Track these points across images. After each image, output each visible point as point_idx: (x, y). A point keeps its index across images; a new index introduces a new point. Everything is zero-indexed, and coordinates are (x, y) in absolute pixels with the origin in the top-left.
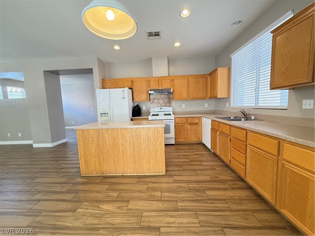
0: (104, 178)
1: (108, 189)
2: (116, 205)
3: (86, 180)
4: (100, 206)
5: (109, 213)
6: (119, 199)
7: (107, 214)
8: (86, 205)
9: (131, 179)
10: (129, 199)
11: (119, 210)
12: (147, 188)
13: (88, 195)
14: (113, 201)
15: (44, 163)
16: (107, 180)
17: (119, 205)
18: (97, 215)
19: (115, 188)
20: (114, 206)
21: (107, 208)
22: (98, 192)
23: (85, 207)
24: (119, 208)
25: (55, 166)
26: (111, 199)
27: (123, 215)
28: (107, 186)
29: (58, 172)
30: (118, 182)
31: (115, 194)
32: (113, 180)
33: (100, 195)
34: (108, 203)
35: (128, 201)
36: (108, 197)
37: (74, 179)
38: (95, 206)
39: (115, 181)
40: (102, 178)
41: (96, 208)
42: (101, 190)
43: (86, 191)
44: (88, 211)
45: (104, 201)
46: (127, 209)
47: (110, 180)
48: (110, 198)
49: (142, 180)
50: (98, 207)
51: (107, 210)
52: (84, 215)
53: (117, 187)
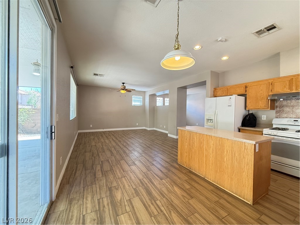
0: (190, 172)
1: (186, 180)
2: (183, 193)
3: (178, 167)
4: (174, 186)
5: (175, 194)
6: (188, 191)
7: (174, 193)
8: (168, 181)
9: (208, 185)
10: (194, 197)
11: (181, 197)
12: (217, 201)
13: (173, 176)
14: (183, 189)
15: (167, 147)
16: (189, 174)
17: (184, 195)
18: (169, 190)
19: (191, 183)
20: (181, 193)
21: (176, 190)
22: (179, 178)
23: (167, 181)
24: (183, 196)
25: (170, 151)
26: (182, 188)
27: (182, 202)
28: (187, 178)
29: (169, 155)
30: (196, 180)
31: (188, 187)
32: (194, 177)
33: (179, 180)
34: (179, 188)
35: (192, 197)
36: (182, 185)
37: (173, 163)
38: (172, 185)
39: (195, 179)
40: (188, 171)
41: (171, 186)
42: (181, 178)
43: (174, 173)
44: (167, 184)
45: (178, 186)
46: (188, 201)
47: (192, 175)
48: (183, 186)
49: (218, 192)
50: (173, 186)
51: (176, 191)
52: (163, 185)
53: (193, 183)
